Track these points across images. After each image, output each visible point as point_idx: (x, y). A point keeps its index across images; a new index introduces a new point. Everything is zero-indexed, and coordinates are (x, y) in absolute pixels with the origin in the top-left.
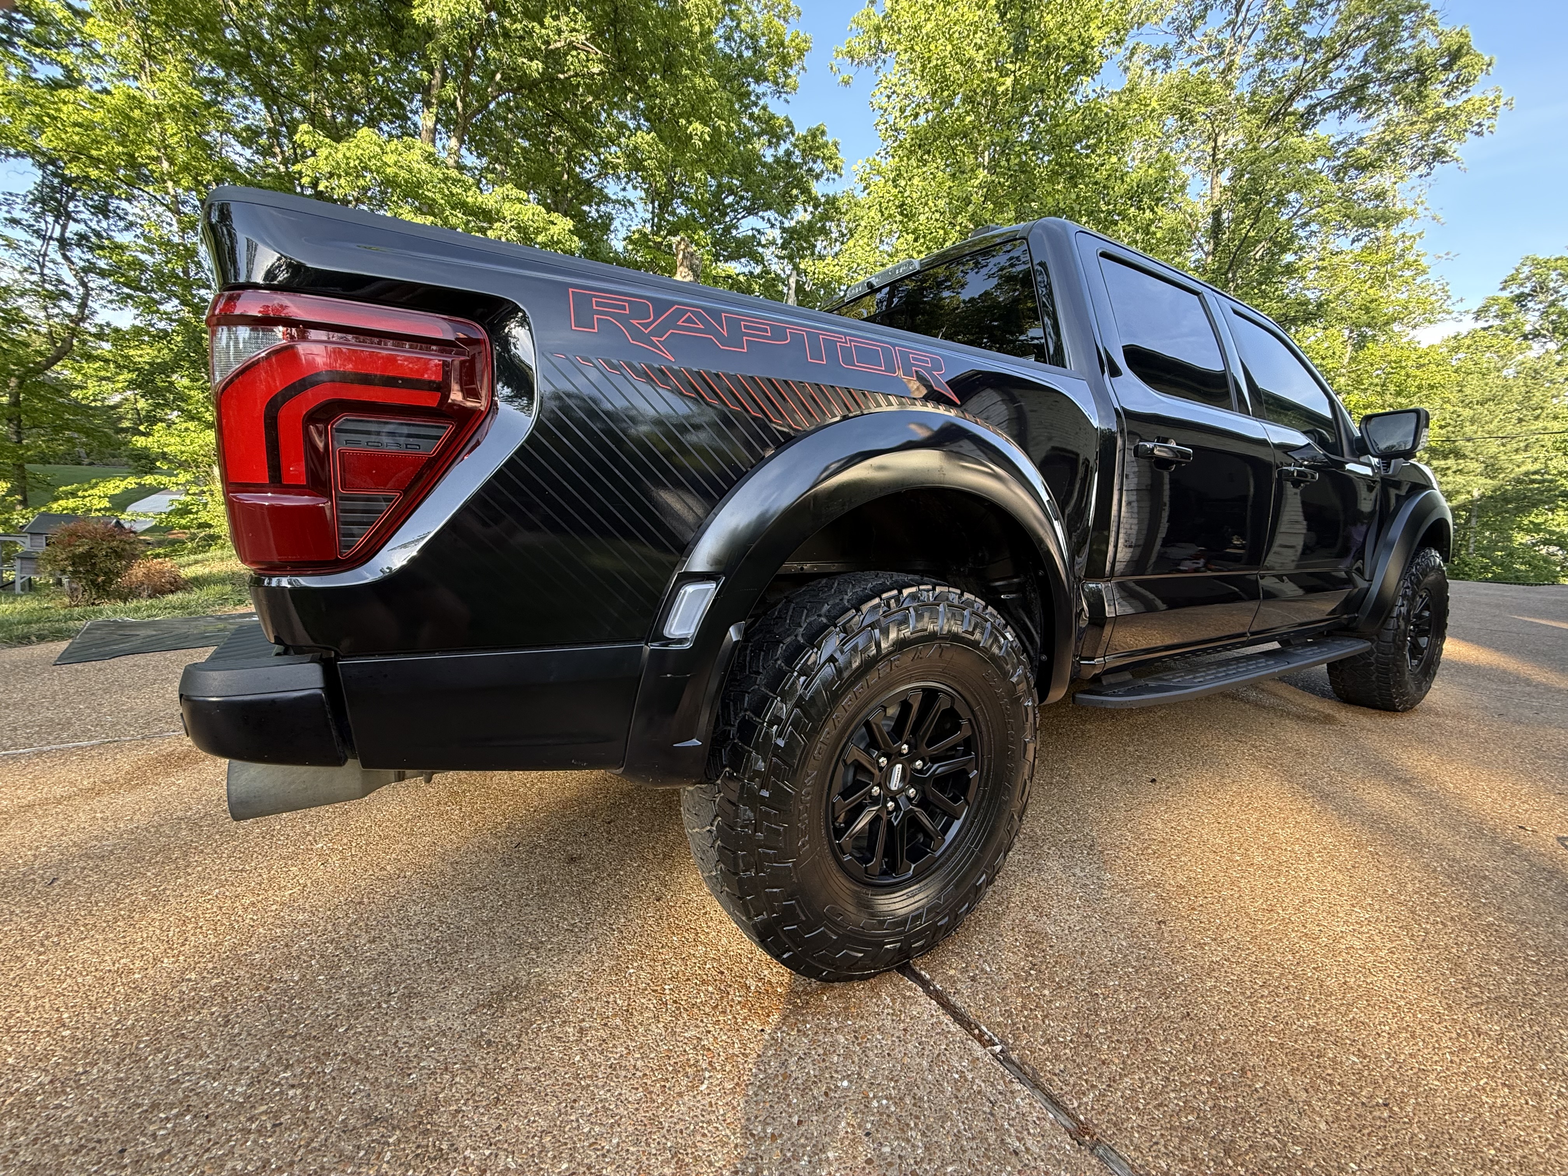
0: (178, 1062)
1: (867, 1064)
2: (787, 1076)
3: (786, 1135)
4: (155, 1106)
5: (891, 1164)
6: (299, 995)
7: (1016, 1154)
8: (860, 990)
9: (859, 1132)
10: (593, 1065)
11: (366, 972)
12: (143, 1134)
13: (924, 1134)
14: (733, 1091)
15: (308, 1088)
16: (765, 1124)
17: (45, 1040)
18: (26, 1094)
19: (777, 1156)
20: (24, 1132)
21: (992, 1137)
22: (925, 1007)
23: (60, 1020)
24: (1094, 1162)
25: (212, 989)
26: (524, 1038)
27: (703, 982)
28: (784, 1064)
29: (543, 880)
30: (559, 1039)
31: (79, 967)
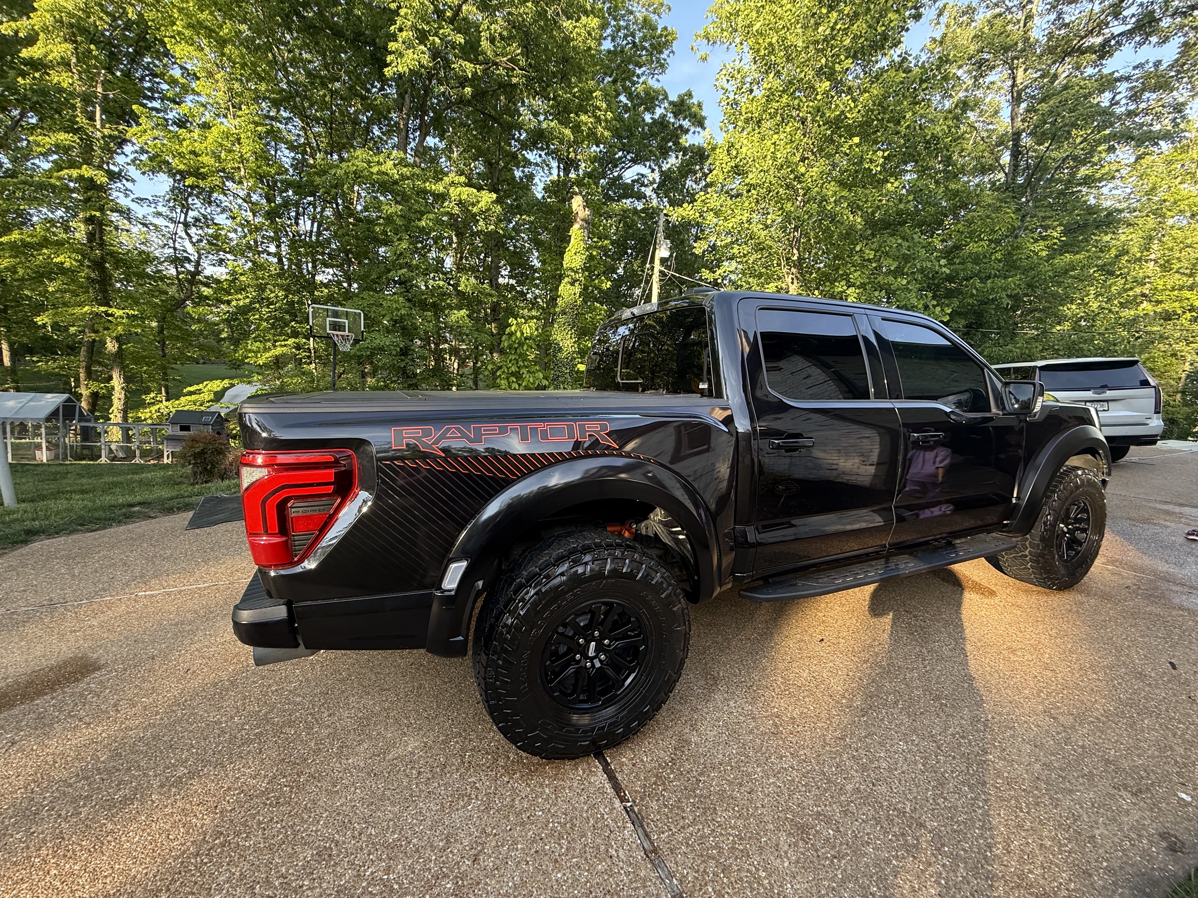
0: (239, 769)
1: (555, 805)
2: (512, 806)
3: (501, 835)
4: (229, 789)
5: (546, 854)
6: (293, 741)
7: (611, 857)
8: (568, 765)
9: (537, 838)
10: (421, 791)
11: (325, 732)
12: (224, 800)
13: (569, 843)
14: (483, 811)
15: (293, 788)
16: (494, 828)
17: (186, 753)
18: (179, 777)
19: (493, 844)
20: (179, 794)
21: (603, 847)
22: (600, 778)
23: (191, 744)
24: (649, 866)
25: (255, 735)
26: (392, 774)
27: (487, 753)
28: (513, 800)
29: (420, 687)
30: (408, 776)
31: (199, 718)
